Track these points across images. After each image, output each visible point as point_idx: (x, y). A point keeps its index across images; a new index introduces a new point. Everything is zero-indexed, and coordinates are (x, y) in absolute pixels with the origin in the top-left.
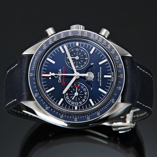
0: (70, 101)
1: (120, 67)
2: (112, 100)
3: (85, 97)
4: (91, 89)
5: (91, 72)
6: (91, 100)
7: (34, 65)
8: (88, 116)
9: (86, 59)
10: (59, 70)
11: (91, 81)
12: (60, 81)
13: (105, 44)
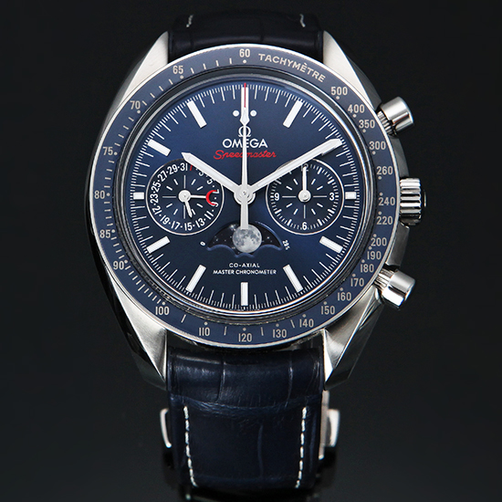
0: (164, 177)
1: (276, 333)
2: (164, 307)
3: (176, 225)
4: (203, 244)
5: (260, 241)
6: (165, 241)
7: (276, 60)
8: (113, 231)
9: (304, 224)
10: (263, 141)
11: (230, 243)
12: (227, 143)
13: (354, 284)
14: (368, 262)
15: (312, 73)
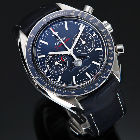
0: (48, 62)
1: (103, 78)
2: (72, 92)
3: (59, 71)
4: (69, 71)
5: (82, 61)
6: (60, 77)
7: (53, 16)
8: (47, 83)
9: (89, 49)
10: (64, 37)
11: (75, 66)
12: (56, 44)
13: (111, 54)
14: (110, 47)
15: (63, 13)
